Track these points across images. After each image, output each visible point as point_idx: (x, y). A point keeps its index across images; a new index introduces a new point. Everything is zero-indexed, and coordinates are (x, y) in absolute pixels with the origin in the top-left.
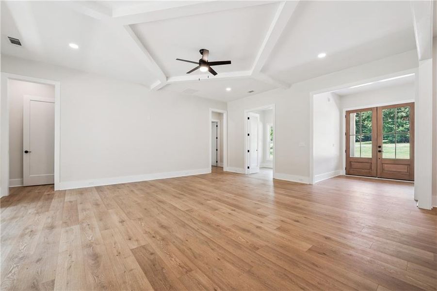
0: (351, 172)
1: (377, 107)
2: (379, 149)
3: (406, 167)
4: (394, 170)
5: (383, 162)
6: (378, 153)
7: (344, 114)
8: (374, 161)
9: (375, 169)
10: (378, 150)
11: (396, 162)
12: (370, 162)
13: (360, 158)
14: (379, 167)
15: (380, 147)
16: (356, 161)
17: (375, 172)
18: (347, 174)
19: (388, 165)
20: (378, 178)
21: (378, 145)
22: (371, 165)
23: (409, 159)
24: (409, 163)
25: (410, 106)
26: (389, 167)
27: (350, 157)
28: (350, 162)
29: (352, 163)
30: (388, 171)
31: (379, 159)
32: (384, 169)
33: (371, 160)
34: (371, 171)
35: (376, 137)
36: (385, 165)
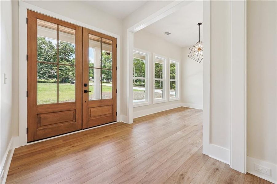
0: (40, 133)
1: (82, 28)
2: (85, 88)
5: (90, 106)
6: (84, 94)
7: (23, 16)
8: (78, 107)
9: (80, 118)
10: (83, 89)
12: (73, 108)
13: (58, 104)
14: (84, 114)
15: (86, 85)
16: (50, 110)
17: (80, 121)
18: (28, 141)
19: (95, 109)
20: (83, 129)
21: (84, 83)
22: (74, 112)
23: (113, 98)
24: (112, 103)
25: (112, 41)
26: (96, 112)
27: (38, 104)
28: (37, 115)
29: (42, 116)
30: (94, 117)
31: (85, 102)
32: (90, 115)
33: (75, 105)
34: (75, 121)
35: (81, 71)
36: (91, 109)
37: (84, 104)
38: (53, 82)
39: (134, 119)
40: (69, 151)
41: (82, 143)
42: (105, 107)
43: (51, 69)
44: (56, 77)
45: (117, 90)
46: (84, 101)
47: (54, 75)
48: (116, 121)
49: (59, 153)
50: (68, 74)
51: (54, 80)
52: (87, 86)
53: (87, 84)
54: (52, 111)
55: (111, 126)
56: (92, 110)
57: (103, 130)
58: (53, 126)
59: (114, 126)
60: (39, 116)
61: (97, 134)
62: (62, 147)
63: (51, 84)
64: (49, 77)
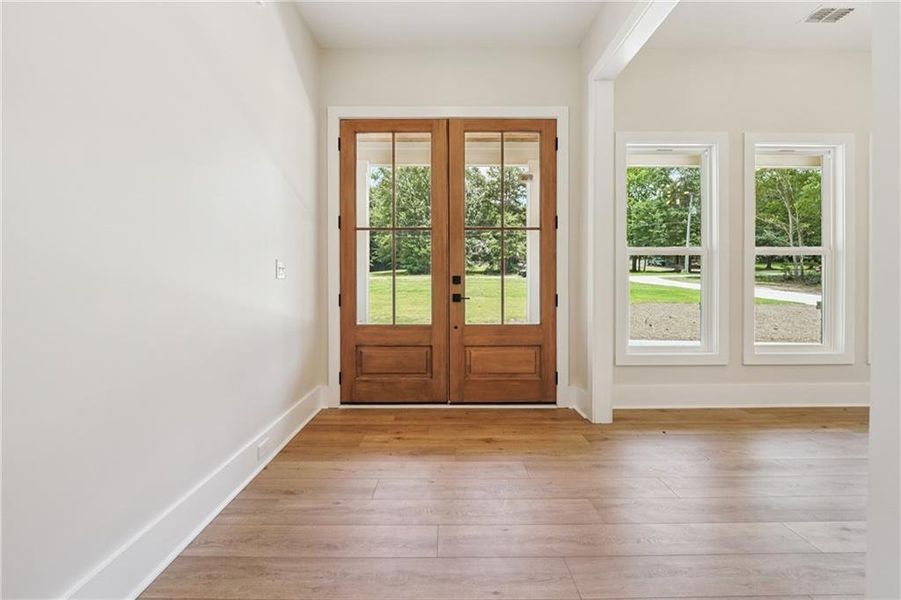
0: (362, 388)
1: (448, 120)
2: (455, 289)
3: (532, 352)
4: (500, 368)
5: (469, 340)
6: (453, 305)
7: (334, 133)
8: (438, 340)
9: (443, 370)
10: (451, 295)
11: (504, 336)
12: (426, 341)
13: (394, 327)
14: (454, 362)
15: (457, 280)
16: (379, 340)
17: (443, 381)
18: (344, 401)
19: (483, 352)
20: (451, 404)
21: (451, 275)
22: (429, 353)
23: (541, 323)
24: (539, 341)
25: (540, 132)
26: (485, 360)
27: (358, 323)
28: (357, 346)
29: (364, 350)
30: (481, 374)
31: (456, 327)
32: (470, 366)
33: (431, 334)
34: (431, 377)
35: (445, 242)
36: (472, 350)
37: (454, 332)
38: (481, 273)
39: (614, 411)
40: (387, 445)
41: (426, 437)
42: (516, 350)
43: (479, 238)
44: (487, 258)
45: (557, 296)
46: (452, 326)
47: (485, 253)
48: (555, 403)
49: (367, 441)
50: (515, 249)
51: (485, 267)
52: (460, 283)
53: (460, 277)
54: (383, 343)
55: (530, 415)
56: (474, 353)
57: (496, 419)
58: (385, 379)
59: (539, 415)
60: (360, 349)
61: (471, 426)
62: (383, 431)
63: (477, 277)
64: (475, 258)
